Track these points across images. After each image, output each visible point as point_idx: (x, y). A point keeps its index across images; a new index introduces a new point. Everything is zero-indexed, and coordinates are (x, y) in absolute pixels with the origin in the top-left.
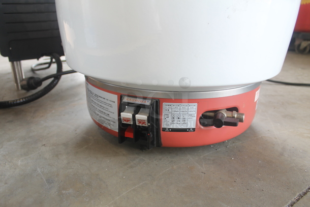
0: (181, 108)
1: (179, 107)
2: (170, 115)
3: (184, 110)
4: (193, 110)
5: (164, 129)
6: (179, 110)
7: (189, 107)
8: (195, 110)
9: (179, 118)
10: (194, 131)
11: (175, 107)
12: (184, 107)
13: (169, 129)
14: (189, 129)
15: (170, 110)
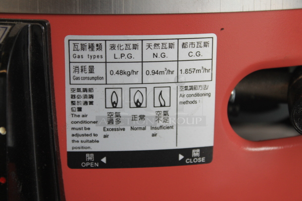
0: (148, 55)
1: (136, 55)
2: (98, 92)
3: (160, 67)
4: (197, 65)
5: (76, 159)
6: (137, 67)
7: (184, 54)
8: (207, 65)
9: (138, 105)
10: (208, 160)
11: (118, 53)
12: (159, 51)
13: (98, 155)
14: (187, 152)
15: (99, 70)
